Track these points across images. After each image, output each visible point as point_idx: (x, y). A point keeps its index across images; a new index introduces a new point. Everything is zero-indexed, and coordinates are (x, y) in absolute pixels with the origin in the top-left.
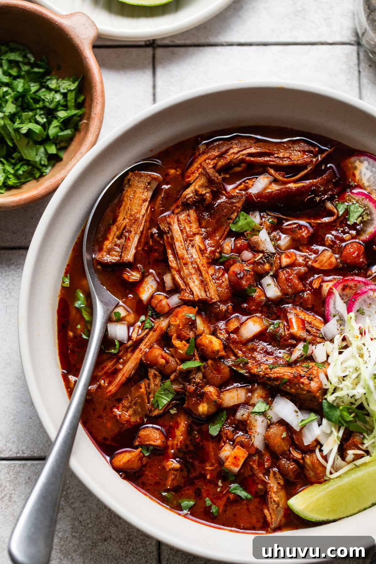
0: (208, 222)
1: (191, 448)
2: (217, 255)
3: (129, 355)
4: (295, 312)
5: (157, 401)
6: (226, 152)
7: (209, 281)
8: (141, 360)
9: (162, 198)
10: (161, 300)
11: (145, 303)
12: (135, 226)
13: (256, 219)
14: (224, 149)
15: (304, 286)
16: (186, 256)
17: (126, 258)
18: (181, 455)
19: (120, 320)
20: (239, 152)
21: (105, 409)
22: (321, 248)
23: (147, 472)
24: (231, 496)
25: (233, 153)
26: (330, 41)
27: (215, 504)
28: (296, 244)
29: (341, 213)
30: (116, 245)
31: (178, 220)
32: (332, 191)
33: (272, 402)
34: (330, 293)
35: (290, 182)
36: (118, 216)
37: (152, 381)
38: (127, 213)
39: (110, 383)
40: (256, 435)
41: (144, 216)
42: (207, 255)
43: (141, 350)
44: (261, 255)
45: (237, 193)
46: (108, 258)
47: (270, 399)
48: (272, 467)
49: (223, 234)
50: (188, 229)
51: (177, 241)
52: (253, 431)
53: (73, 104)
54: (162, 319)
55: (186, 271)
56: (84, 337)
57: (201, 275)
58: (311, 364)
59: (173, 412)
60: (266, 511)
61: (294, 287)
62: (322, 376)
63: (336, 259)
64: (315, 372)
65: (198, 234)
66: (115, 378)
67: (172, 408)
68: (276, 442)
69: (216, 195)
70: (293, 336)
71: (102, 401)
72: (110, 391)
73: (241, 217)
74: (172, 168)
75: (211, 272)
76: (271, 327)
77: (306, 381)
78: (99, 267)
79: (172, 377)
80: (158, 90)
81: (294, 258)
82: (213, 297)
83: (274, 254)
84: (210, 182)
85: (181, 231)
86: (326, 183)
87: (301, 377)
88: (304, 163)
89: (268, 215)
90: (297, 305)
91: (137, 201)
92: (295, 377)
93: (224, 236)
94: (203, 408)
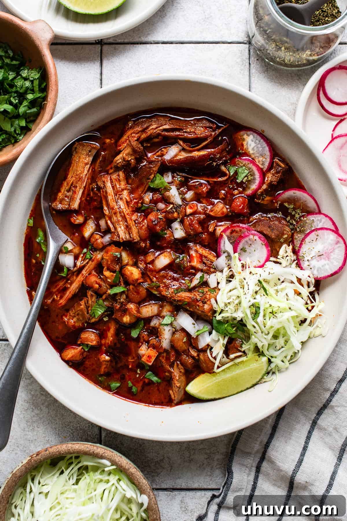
0: (133, 180)
1: (118, 345)
2: (139, 205)
3: (75, 278)
4: (195, 248)
5: (94, 313)
6: (147, 128)
7: (132, 226)
8: (83, 282)
9: (100, 161)
10: (97, 239)
11: (87, 239)
12: (80, 183)
13: (168, 178)
14: (145, 126)
15: (203, 229)
16: (116, 207)
17: (73, 207)
18: (111, 351)
19: (68, 252)
20: (157, 128)
21: (57, 316)
22: (216, 201)
23: (87, 362)
24: (146, 381)
25: (153, 129)
26: (229, 41)
27: (135, 385)
28: (198, 198)
29: (232, 174)
30: (66, 197)
31: (111, 179)
32: (226, 157)
33: (177, 314)
34: (221, 236)
35: (194, 151)
36: (68, 174)
37: (90, 299)
38: (74, 173)
39: (61, 298)
40: (164, 340)
41: (86, 175)
42: (131, 205)
43: (83, 275)
44: (171, 206)
45: (155, 158)
46: (60, 206)
47: (175, 313)
48: (176, 360)
49: (144, 190)
50: (118, 186)
51: (109, 195)
52: (162, 337)
53: (38, 89)
54: (98, 252)
55: (115, 218)
56: (43, 263)
57: (126, 221)
58: (206, 290)
59: (106, 319)
60: (171, 392)
61: (195, 230)
62: (213, 301)
63: (227, 209)
64: (208, 296)
65: (125, 189)
66: (64, 294)
67: (105, 317)
68: (178, 344)
69: (139, 160)
70: (193, 267)
71: (55, 310)
72: (61, 304)
73: (157, 178)
74: (108, 138)
75: (134, 217)
76: (178, 260)
77: (201, 304)
78: (54, 212)
79: (104, 297)
80: (104, 76)
81: (196, 208)
82: (135, 238)
83: (181, 205)
84: (134, 151)
85: (113, 187)
86: (221, 152)
87: (198, 301)
88: (205, 136)
89: (178, 175)
90: (197, 243)
91: (81, 165)
92: (193, 301)
93: (145, 191)
94: (126, 319)
